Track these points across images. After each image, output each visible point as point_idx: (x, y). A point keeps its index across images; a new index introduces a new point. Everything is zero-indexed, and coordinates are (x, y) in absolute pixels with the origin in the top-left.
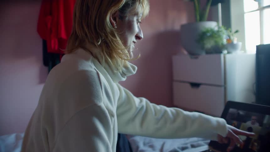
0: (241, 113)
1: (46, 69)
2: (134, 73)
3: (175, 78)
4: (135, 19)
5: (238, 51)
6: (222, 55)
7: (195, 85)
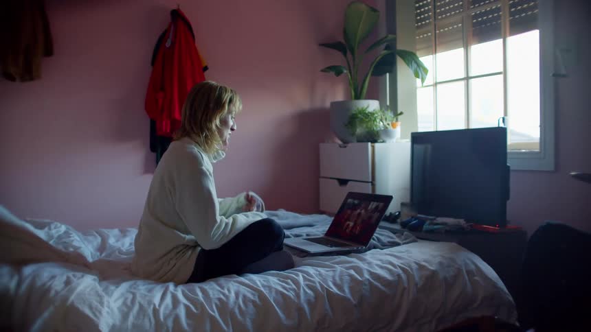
0: (356, 202)
1: (154, 155)
2: (223, 157)
3: (322, 175)
4: (230, 116)
5: (394, 140)
6: (370, 144)
7: (343, 182)
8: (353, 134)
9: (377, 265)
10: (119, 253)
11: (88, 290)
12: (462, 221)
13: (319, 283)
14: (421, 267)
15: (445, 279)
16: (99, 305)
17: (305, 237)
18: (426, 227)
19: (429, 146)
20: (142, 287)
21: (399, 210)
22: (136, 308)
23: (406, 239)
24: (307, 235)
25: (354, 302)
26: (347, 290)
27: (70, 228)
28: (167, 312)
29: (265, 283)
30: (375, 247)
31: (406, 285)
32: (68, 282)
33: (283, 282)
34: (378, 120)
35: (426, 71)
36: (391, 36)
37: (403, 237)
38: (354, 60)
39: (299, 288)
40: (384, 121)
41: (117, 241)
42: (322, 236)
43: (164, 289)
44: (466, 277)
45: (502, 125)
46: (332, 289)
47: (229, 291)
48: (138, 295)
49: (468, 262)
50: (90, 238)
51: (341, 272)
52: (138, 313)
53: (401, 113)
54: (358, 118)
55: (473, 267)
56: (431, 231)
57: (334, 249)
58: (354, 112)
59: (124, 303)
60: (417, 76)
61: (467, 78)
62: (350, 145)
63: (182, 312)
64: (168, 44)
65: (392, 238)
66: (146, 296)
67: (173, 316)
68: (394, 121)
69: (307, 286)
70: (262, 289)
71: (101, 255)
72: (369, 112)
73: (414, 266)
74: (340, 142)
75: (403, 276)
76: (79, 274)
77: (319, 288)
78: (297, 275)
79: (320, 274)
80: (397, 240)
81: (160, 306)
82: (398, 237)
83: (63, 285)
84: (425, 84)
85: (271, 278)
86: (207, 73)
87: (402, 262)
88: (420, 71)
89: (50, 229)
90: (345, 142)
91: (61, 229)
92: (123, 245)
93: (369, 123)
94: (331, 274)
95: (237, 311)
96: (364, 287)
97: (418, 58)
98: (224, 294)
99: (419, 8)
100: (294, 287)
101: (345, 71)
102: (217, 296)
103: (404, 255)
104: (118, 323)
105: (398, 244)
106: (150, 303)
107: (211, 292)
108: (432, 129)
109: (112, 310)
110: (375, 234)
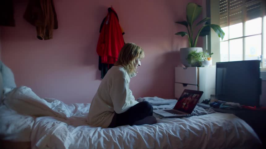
0: (188, 94)
1: (100, 72)
2: (135, 75)
3: (176, 81)
5: (209, 66)
6: (197, 67)
7: (185, 85)
8: (190, 63)
9: (194, 123)
10: (82, 114)
11: (61, 129)
12: (238, 104)
13: (166, 130)
14: (214, 125)
15: (226, 131)
16: (65, 136)
17: (164, 109)
18: (221, 106)
19: (225, 69)
20: (86, 129)
21: (210, 98)
22: (82, 137)
23: (210, 112)
24: (165, 109)
25: (181, 140)
26: (178, 134)
27: (62, 102)
28: (95, 140)
29: (141, 129)
30: (195, 115)
31: (207, 133)
32: (53, 125)
33: (149, 129)
34: (201, 57)
35: (224, 34)
36: (208, 18)
37: (209, 111)
38: (191, 29)
39: (156, 132)
40: (204, 57)
41: (82, 109)
42: (172, 109)
43: (95, 130)
44: (237, 131)
45: (260, 59)
46: (171, 133)
47: (124, 132)
48: (83, 132)
49: (238, 123)
50: (71, 107)
51: (176, 125)
52: (82, 140)
53: (212, 54)
54: (192, 56)
55: (240, 126)
56: (223, 108)
57: (175, 115)
58: (190, 53)
59: (77, 135)
60: (219, 36)
61: (244, 37)
62: (188, 68)
63: (102, 140)
64: (107, 23)
65: (203, 111)
66: (87, 132)
67: (98, 142)
68: (209, 57)
69: (160, 131)
70: (139, 132)
71: (74, 114)
72: (197, 53)
73: (211, 124)
74: (184, 67)
75: (205, 128)
76: (59, 122)
77: (165, 132)
78: (156, 127)
79: (167, 126)
80: (206, 112)
81: (92, 137)
82: (206, 111)
83: (51, 126)
84: (223, 40)
85: (144, 127)
86: (124, 36)
87: (206, 122)
88: (221, 34)
89: (54, 103)
90: (187, 67)
91: (58, 103)
92: (84, 110)
93: (197, 58)
94: (171, 126)
95: (126, 141)
96: (187, 133)
97: (220, 28)
98: (121, 133)
99: (222, 4)
100: (154, 132)
101: (186, 34)
102: (118, 134)
103: (208, 119)
104: (73, 143)
105: (205, 114)
106: (88, 136)
107: (116, 132)
108: (227, 61)
109: (71, 138)
110: (195, 109)
